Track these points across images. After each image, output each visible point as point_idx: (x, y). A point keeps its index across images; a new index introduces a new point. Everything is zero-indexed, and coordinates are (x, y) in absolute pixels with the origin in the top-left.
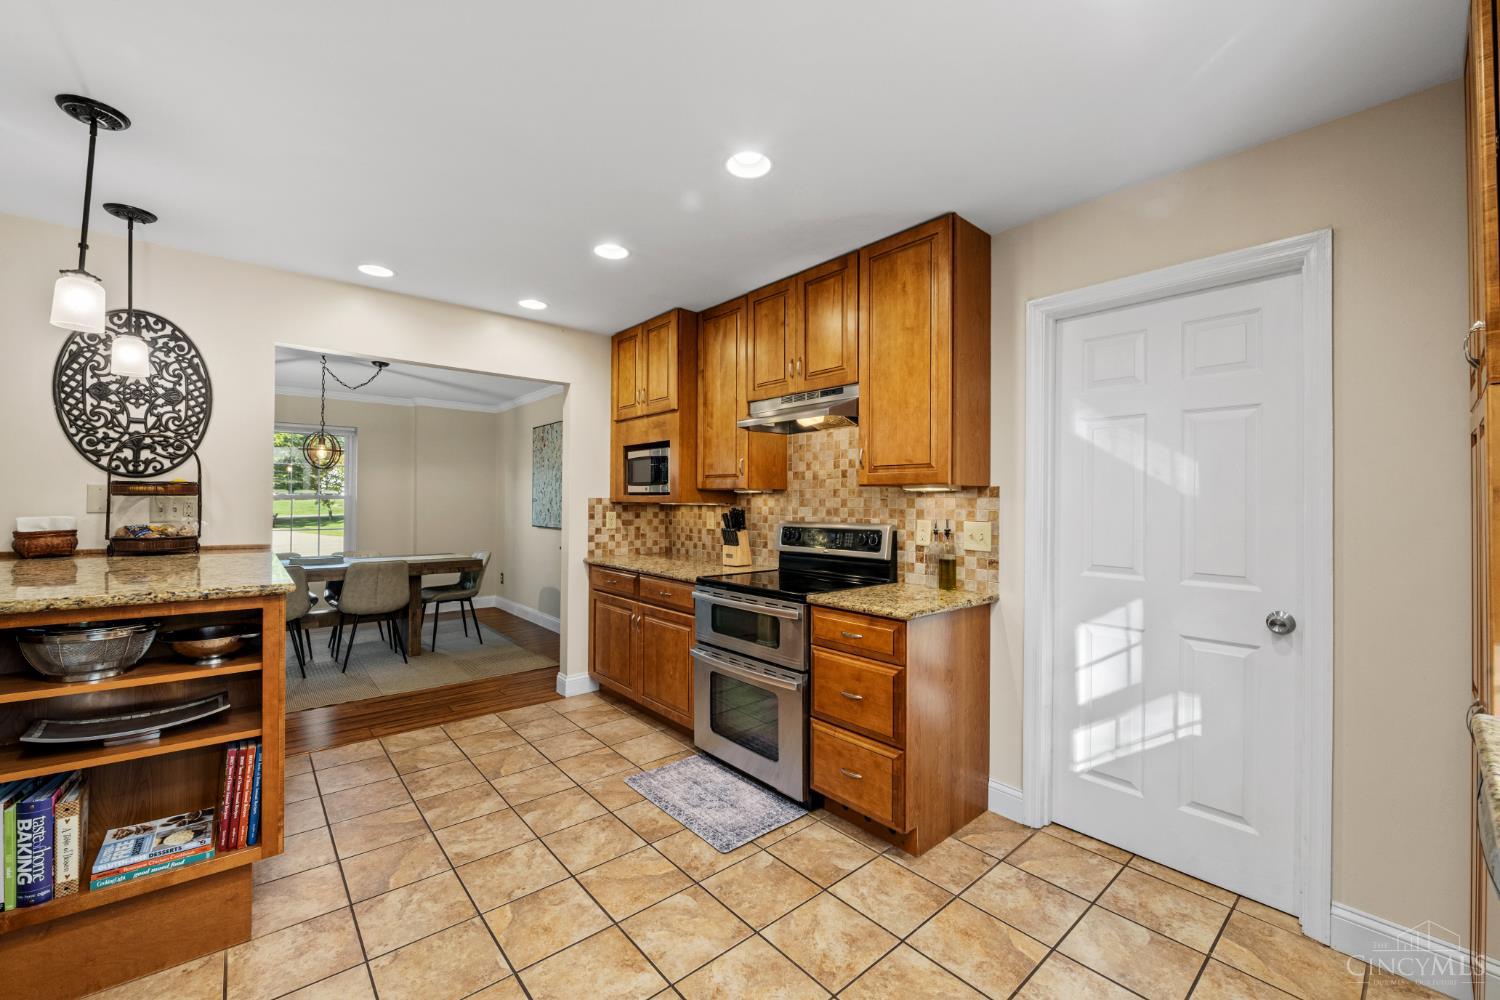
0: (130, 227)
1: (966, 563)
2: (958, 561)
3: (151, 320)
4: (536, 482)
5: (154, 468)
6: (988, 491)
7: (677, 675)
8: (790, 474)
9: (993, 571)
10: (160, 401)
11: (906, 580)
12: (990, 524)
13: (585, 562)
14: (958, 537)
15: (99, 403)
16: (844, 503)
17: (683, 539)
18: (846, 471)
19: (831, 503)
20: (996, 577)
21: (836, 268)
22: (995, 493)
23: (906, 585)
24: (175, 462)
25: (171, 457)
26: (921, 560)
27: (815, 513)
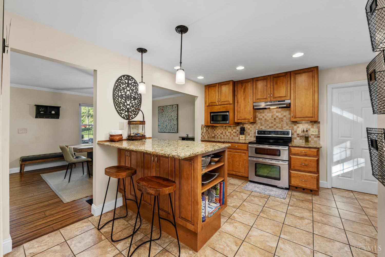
0: (142, 54)
1: (311, 137)
2: (309, 137)
3: (131, 78)
4: (159, 121)
5: (131, 117)
6: (317, 122)
7: (240, 165)
8: (257, 119)
9: (319, 138)
10: (132, 100)
11: (294, 141)
12: (318, 129)
13: (201, 140)
14: (309, 132)
15: (121, 100)
16: (275, 125)
17: (219, 134)
18: (276, 118)
19: (270, 125)
20: (319, 140)
21: (283, 75)
22: (319, 123)
23: (294, 143)
24: (135, 116)
25: (135, 114)
26: (298, 137)
27: (266, 127)
